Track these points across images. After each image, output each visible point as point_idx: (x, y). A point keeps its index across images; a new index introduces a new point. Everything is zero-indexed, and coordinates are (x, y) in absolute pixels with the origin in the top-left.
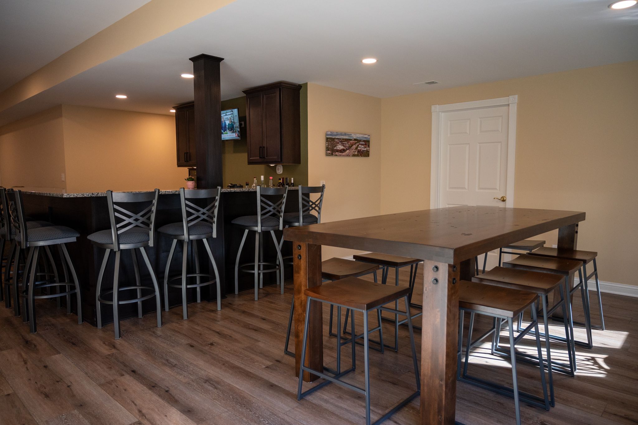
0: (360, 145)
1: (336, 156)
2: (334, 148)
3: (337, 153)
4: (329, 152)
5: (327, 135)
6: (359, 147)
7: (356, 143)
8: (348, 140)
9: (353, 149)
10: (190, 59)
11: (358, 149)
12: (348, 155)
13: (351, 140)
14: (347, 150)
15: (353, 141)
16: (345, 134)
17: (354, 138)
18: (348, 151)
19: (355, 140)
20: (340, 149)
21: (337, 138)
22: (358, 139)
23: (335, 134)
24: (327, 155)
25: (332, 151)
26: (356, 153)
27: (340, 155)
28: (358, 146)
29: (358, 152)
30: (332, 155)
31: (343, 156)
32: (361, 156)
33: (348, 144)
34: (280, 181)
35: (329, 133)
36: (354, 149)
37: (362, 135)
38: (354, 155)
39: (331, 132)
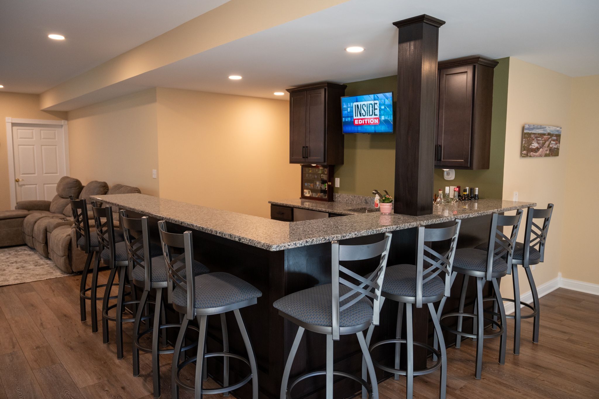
0: (552, 141)
1: (531, 158)
2: (530, 146)
3: (532, 153)
4: (525, 152)
5: (523, 128)
6: (551, 144)
7: (549, 138)
8: (542, 135)
9: (545, 147)
10: (395, 24)
11: (550, 147)
12: (541, 156)
13: (544, 134)
14: (540, 148)
15: (547, 136)
16: (541, 127)
17: (548, 131)
18: (541, 150)
19: (549, 134)
20: (535, 147)
21: (533, 132)
22: (552, 133)
23: (532, 128)
24: (522, 156)
25: (527, 150)
26: (548, 152)
27: (534, 156)
28: (550, 142)
29: (549, 151)
30: (527, 155)
31: (537, 156)
32: (552, 156)
33: (542, 141)
34: (465, 193)
35: (527, 126)
36: (547, 146)
37: (555, 128)
38: (546, 155)
39: (529, 125)
